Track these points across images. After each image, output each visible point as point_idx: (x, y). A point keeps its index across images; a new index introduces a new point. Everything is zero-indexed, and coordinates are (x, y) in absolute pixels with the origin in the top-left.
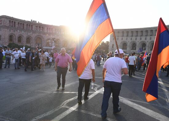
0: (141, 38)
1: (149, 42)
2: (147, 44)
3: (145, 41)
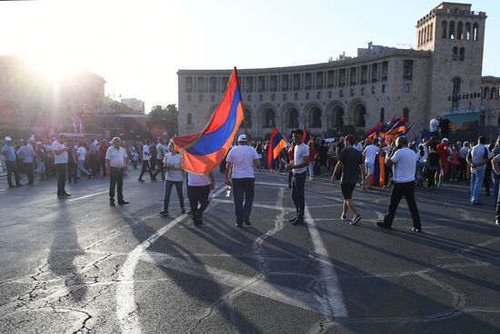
0: (261, 96)
1: (281, 105)
2: (278, 111)
3: (273, 103)
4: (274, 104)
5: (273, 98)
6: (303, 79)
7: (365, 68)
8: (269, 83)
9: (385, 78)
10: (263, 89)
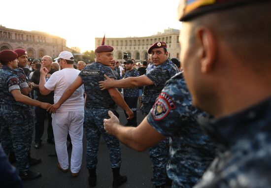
0: (126, 47)
1: (133, 51)
2: (132, 53)
4: (131, 50)
5: (130, 48)
6: (141, 41)
7: (163, 38)
8: (129, 43)
9: (170, 42)
10: (127, 45)
